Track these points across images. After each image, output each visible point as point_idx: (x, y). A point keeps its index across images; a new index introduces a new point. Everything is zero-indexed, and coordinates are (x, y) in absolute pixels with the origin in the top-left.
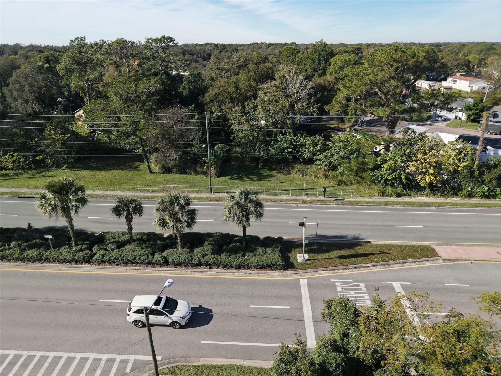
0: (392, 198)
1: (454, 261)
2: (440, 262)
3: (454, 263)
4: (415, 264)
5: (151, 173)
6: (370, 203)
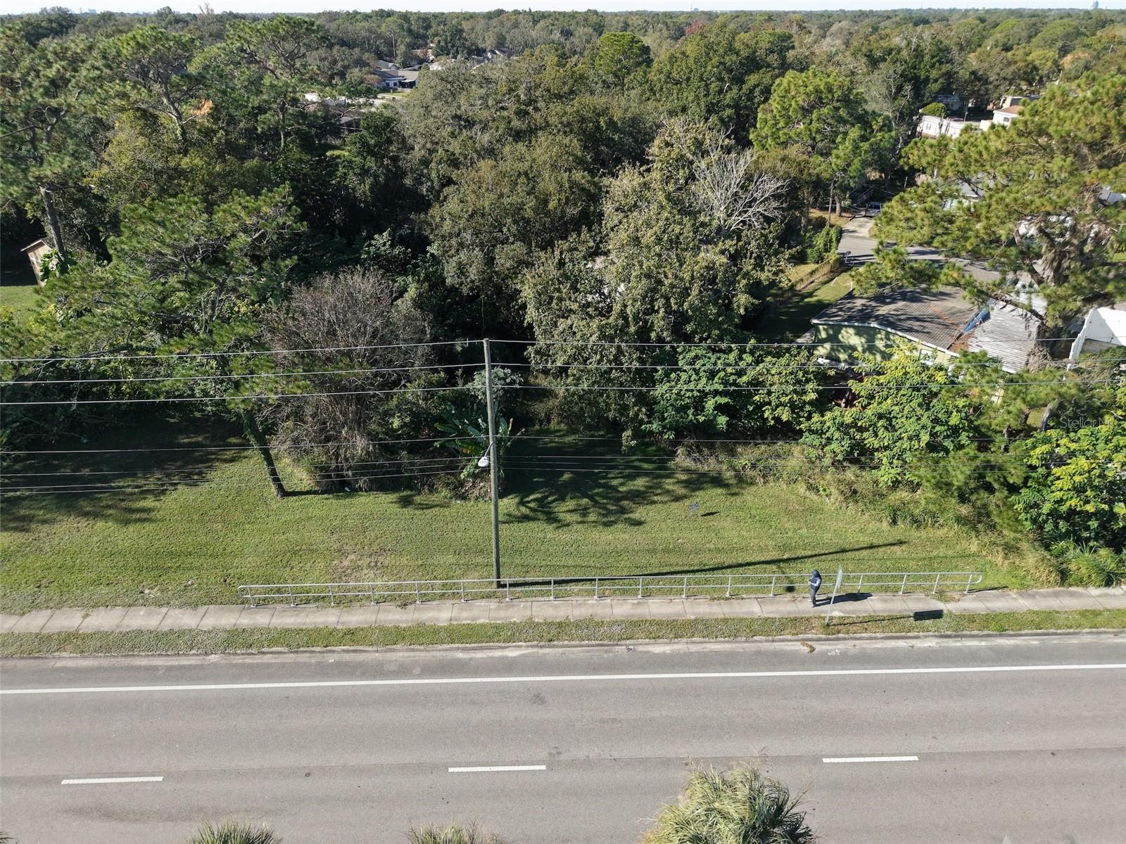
0: (1094, 591)
5: (285, 494)
6: (1043, 622)
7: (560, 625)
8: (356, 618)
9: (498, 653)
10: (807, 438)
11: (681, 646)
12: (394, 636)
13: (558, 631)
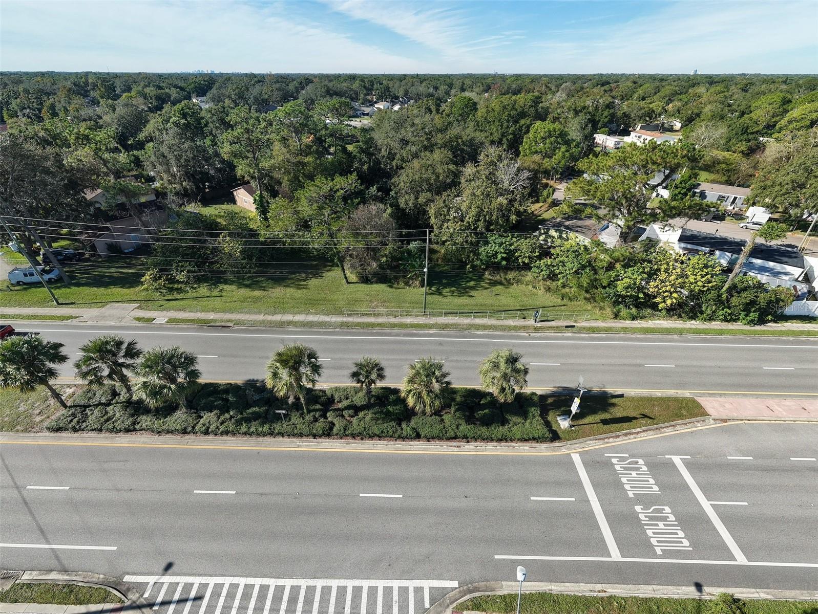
0: (627, 322)
1: (725, 421)
2: (711, 424)
3: (725, 424)
4: (686, 427)
5: (349, 283)
6: (608, 330)
7: (446, 324)
8: (380, 320)
9: (427, 332)
10: (534, 270)
11: (486, 332)
12: (393, 326)
13: (445, 327)
